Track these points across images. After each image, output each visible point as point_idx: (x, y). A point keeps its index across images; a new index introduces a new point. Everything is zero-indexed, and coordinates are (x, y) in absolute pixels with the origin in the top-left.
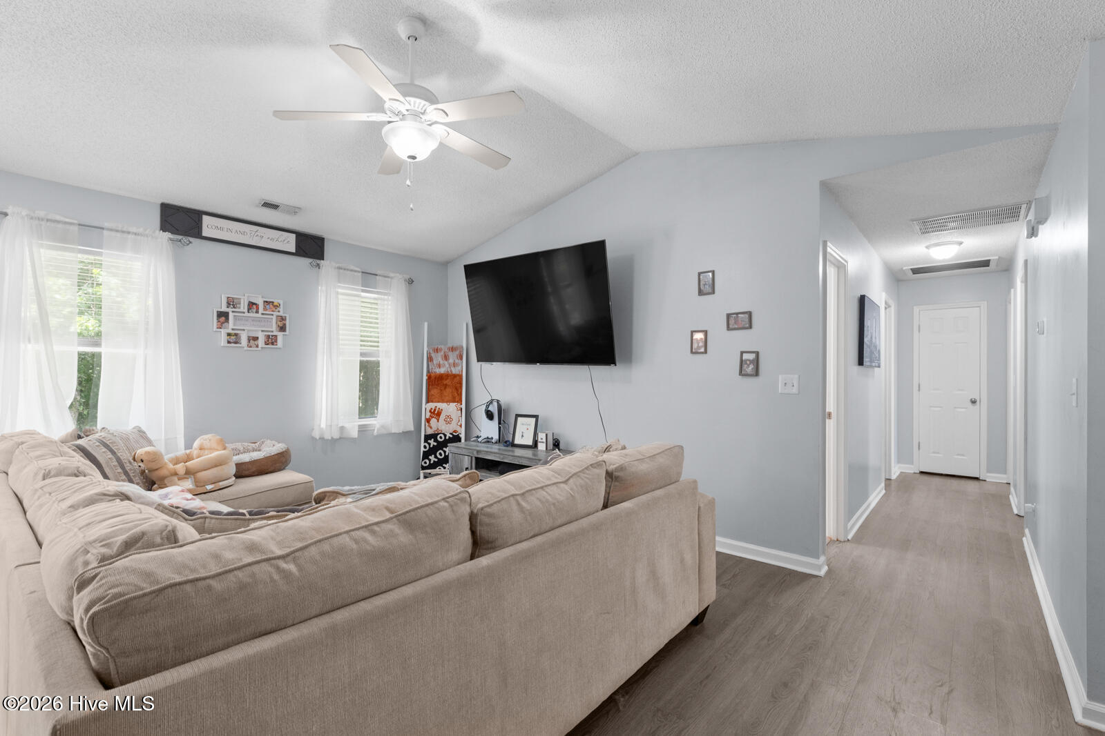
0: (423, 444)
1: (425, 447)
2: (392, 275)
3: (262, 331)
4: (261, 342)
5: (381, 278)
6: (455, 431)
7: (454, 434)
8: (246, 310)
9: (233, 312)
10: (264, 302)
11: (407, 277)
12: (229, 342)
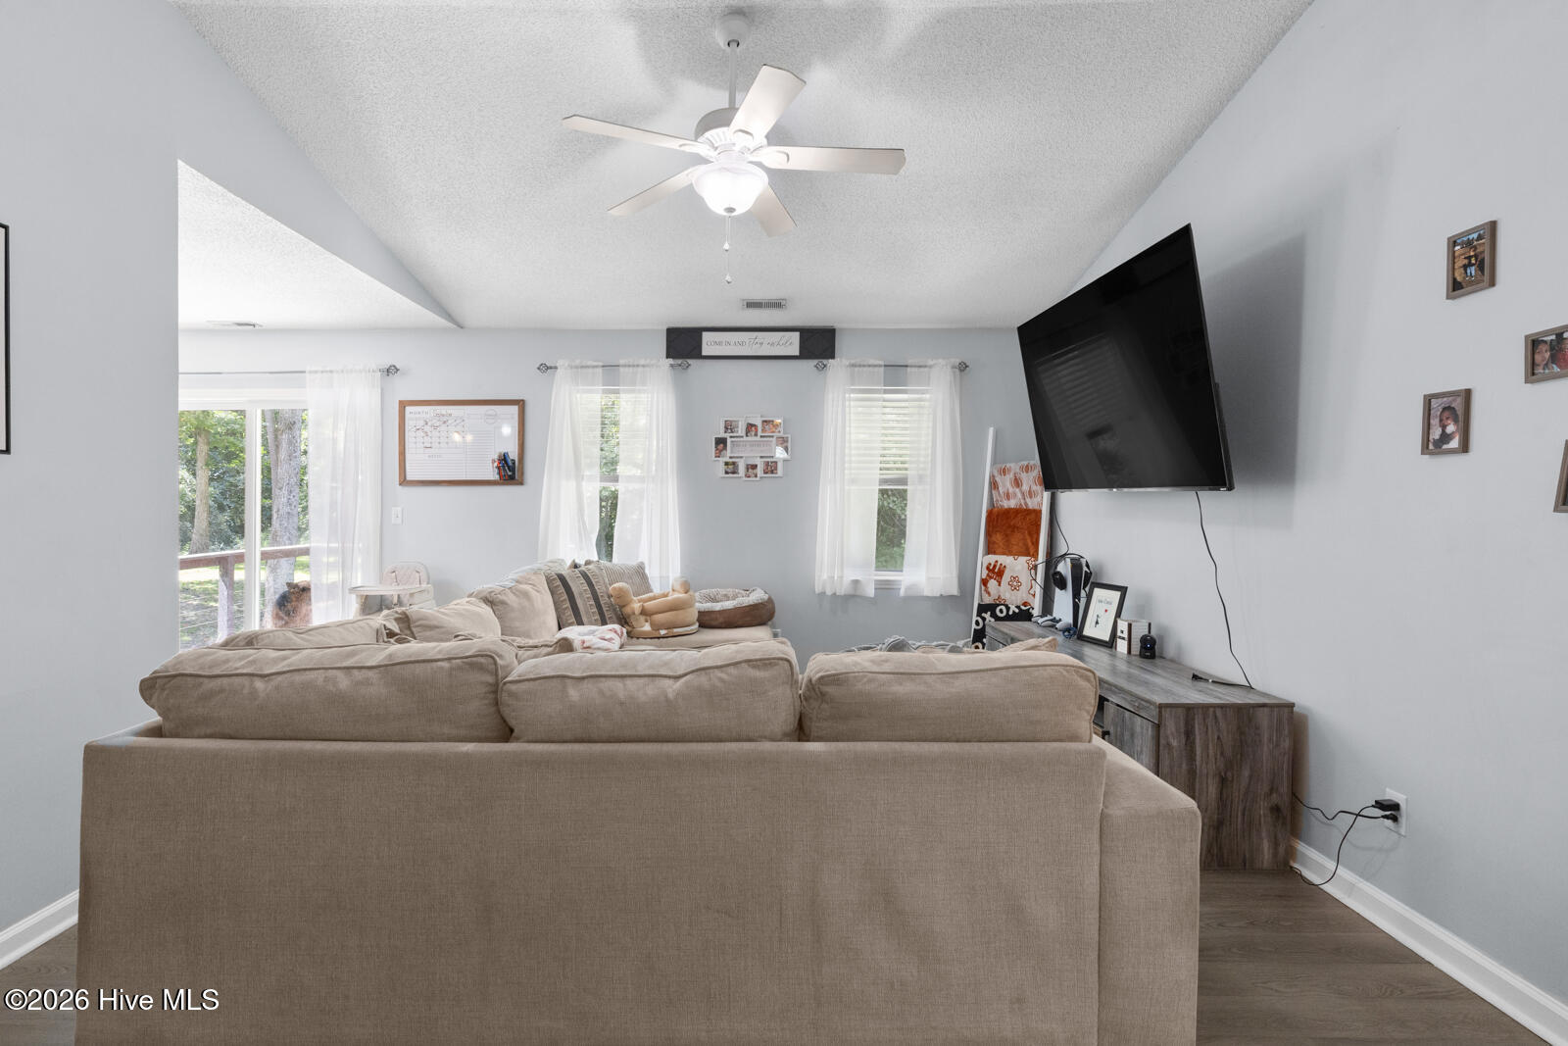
0: (975, 618)
1: (977, 623)
2: (930, 362)
3: (761, 457)
4: (760, 471)
5: (913, 369)
6: (1025, 604)
7: (1023, 608)
8: (744, 434)
9: (731, 437)
10: (764, 421)
11: (957, 361)
12: (727, 473)
